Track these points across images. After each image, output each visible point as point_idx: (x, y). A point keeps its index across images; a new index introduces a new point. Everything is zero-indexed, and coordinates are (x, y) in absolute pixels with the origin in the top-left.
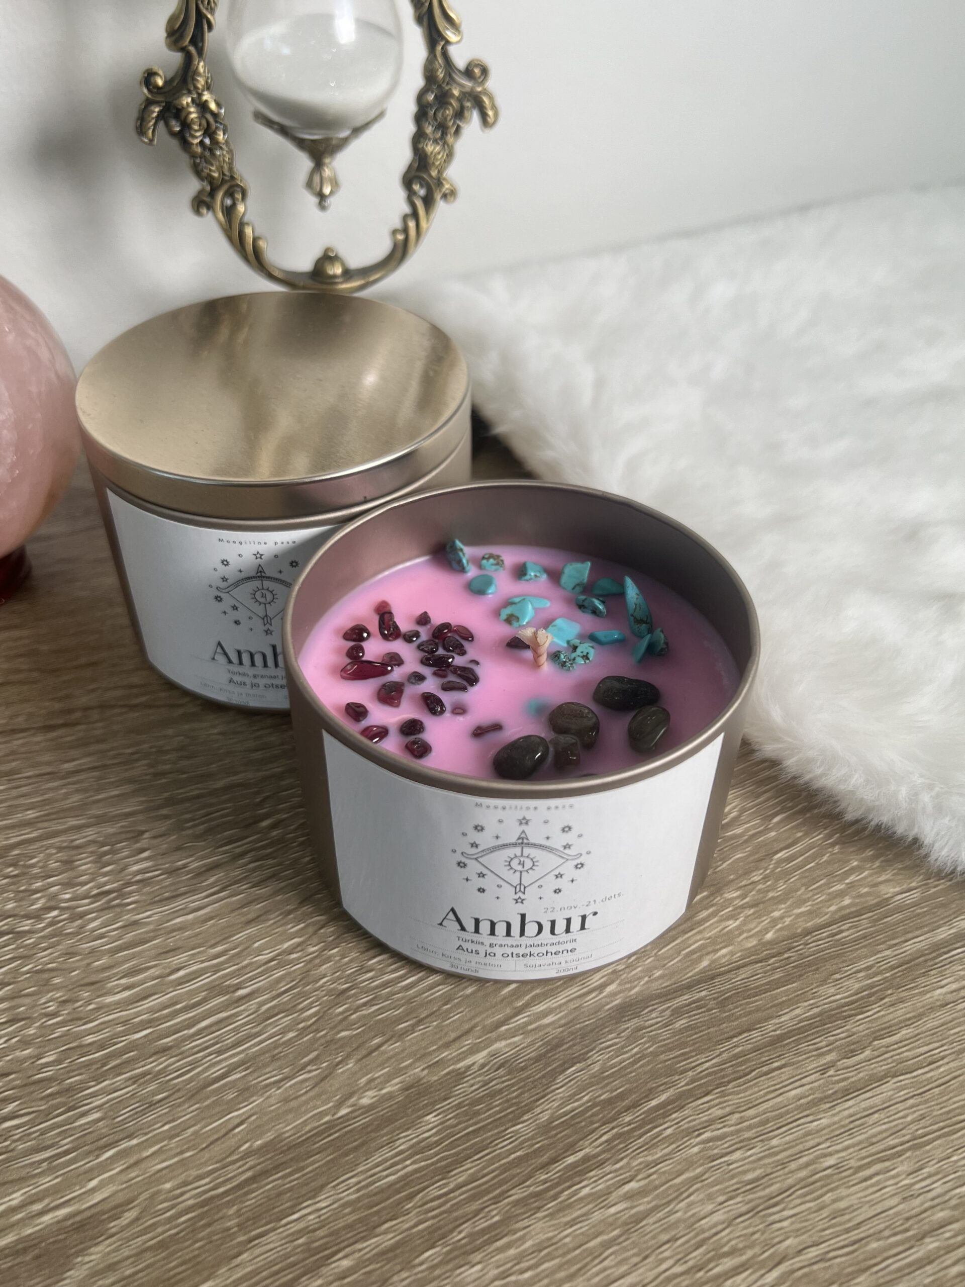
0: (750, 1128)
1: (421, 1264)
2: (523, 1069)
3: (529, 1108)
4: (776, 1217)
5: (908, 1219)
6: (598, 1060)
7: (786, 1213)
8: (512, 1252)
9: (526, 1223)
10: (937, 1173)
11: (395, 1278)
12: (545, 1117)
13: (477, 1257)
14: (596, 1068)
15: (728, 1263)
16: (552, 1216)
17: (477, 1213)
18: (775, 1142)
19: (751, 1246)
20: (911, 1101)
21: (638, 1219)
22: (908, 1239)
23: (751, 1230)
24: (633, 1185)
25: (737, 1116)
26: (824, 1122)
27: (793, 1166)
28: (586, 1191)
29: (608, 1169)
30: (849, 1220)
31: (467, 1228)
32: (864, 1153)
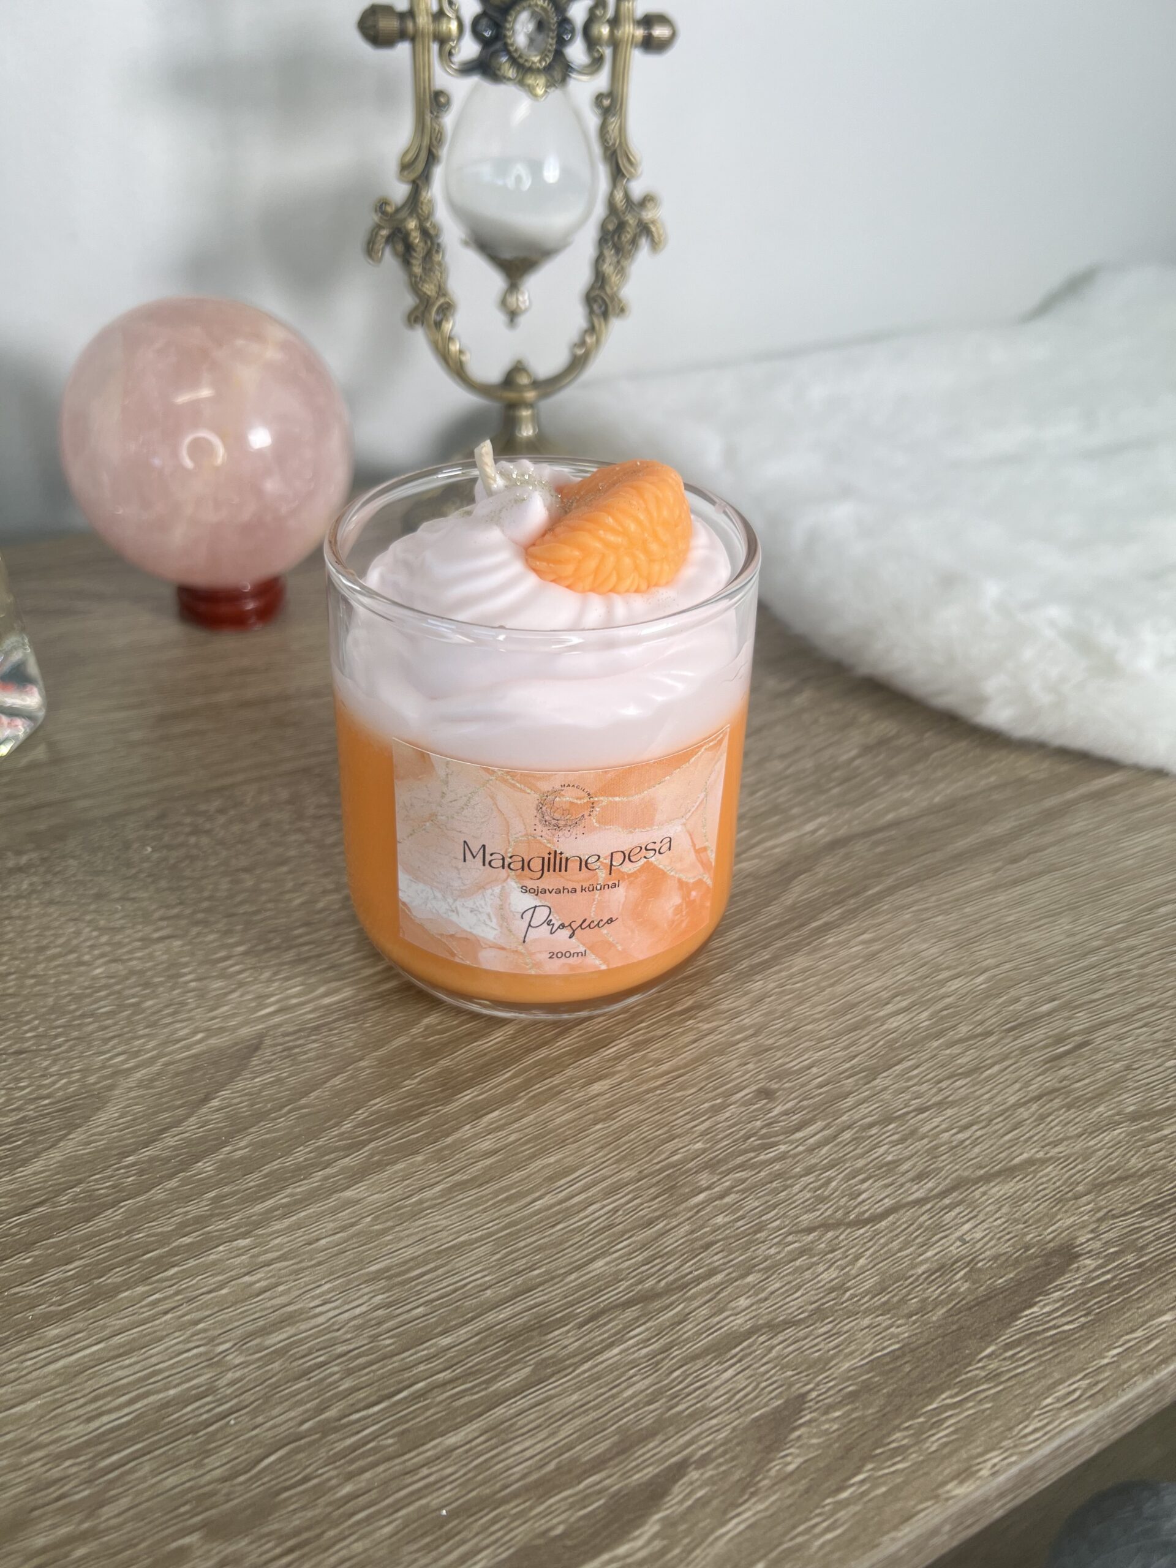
0: (946, 903)
1: (717, 982)
2: (766, 877)
3: (776, 898)
4: (977, 948)
5: (1074, 946)
6: (821, 871)
7: (984, 946)
8: (784, 974)
9: (790, 958)
10: (1089, 922)
11: (699, 990)
12: (789, 902)
13: (758, 977)
14: (821, 875)
15: (945, 974)
16: (809, 954)
17: (752, 954)
18: (967, 910)
19: (962, 964)
20: (1062, 886)
21: (874, 955)
22: (1075, 956)
23: (959, 956)
24: (866, 936)
25: (934, 898)
26: (1001, 898)
27: (983, 922)
28: (831, 940)
29: (845, 928)
30: (1031, 948)
31: (745, 964)
32: (1033, 914)
